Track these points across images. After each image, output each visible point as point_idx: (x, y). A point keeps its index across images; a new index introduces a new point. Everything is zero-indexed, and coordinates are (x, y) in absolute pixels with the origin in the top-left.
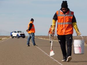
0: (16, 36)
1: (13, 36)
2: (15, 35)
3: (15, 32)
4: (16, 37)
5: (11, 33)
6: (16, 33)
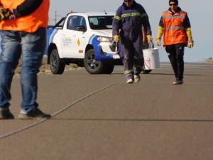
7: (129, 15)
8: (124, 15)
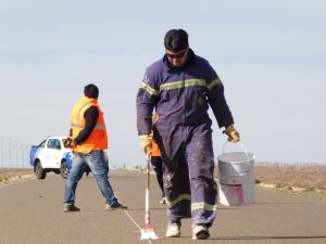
0: (58, 166)
1: (45, 164)
2: (50, 158)
3: (55, 145)
4: (57, 171)
5: (35, 148)
6: (59, 147)
7: (178, 84)
8: (166, 86)
